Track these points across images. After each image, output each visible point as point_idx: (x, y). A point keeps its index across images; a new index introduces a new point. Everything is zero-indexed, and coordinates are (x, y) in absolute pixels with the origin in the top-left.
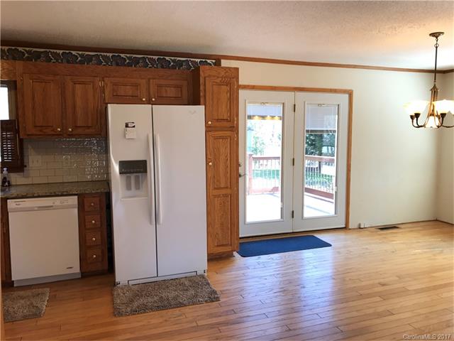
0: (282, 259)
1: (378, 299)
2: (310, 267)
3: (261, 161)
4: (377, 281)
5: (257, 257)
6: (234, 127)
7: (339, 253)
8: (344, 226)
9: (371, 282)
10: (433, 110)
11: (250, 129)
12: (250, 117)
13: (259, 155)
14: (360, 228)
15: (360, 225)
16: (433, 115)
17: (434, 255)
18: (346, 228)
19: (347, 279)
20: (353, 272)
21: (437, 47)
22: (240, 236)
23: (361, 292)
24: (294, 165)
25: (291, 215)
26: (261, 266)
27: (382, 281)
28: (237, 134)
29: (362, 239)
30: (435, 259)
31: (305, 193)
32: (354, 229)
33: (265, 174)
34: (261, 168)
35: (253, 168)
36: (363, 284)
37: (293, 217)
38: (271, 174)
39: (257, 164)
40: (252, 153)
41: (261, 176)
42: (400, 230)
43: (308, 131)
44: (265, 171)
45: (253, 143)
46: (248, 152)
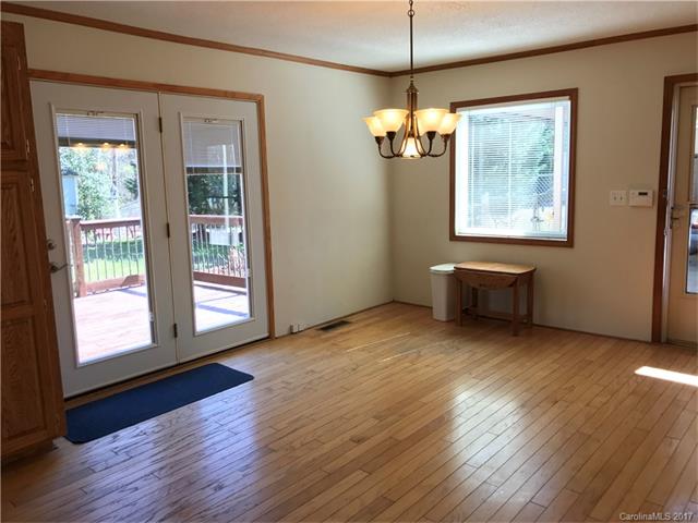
0: (164, 428)
1: (359, 475)
2: (223, 436)
3: (99, 231)
4: (347, 436)
5: (109, 438)
6: (24, 161)
7: (269, 390)
8: (266, 335)
9: (338, 441)
10: (412, 127)
11: (70, 173)
12: (65, 142)
13: (92, 220)
14: (292, 333)
15: (291, 327)
16: (413, 136)
17: (412, 363)
18: (270, 337)
19: (297, 444)
20: (303, 426)
21: (411, 16)
22: (66, 396)
23: (328, 468)
24: (169, 236)
25: (172, 334)
26: (122, 457)
27: (354, 432)
28: (36, 176)
29: (299, 353)
30: (415, 370)
31: (195, 282)
32: (283, 336)
33: (109, 252)
34: (99, 241)
35: (84, 242)
36: (327, 447)
37: (176, 335)
38: (120, 251)
39: (92, 235)
40: (77, 217)
41: (101, 256)
42: (352, 327)
43: (189, 170)
44: (109, 245)
45: (77, 197)
46: (69, 215)
